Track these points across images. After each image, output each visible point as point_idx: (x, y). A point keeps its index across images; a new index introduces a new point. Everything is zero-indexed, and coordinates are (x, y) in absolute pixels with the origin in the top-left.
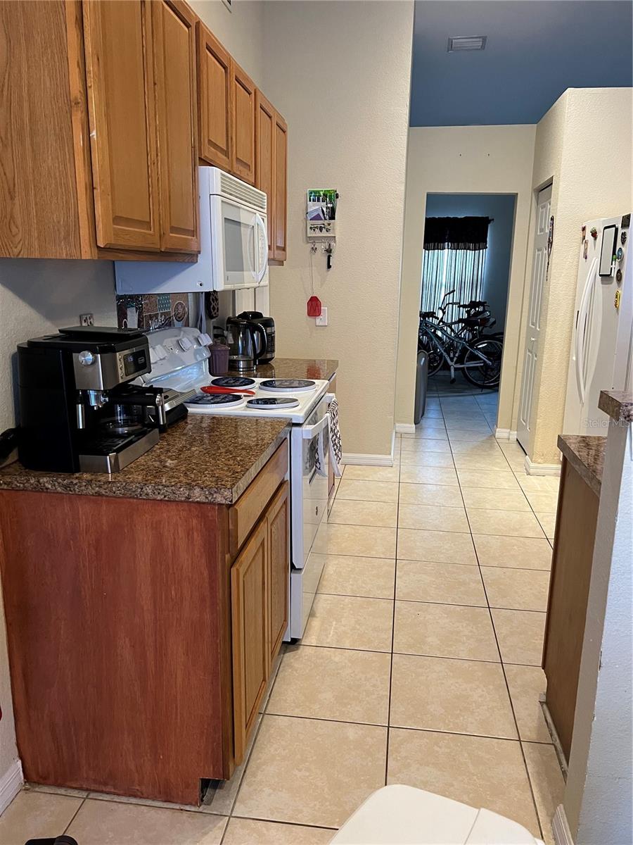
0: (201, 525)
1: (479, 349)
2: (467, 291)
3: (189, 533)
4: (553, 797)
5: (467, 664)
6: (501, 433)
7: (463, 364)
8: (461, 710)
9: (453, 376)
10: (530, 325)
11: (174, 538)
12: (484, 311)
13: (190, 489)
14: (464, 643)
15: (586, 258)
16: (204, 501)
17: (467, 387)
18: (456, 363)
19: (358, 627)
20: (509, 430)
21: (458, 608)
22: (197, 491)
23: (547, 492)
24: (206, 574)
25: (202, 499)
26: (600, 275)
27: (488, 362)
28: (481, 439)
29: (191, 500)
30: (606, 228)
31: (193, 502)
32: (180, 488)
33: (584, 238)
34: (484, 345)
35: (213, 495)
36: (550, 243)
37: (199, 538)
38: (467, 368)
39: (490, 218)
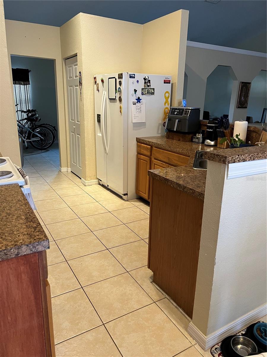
0: (27, 269)
1: (36, 132)
2: (24, 105)
3: (18, 277)
4: (180, 320)
5: (116, 278)
6: (64, 169)
7: (30, 139)
8: (127, 300)
9: (26, 145)
10: (71, 120)
11: (7, 284)
12: (35, 114)
13: (18, 248)
14: (108, 270)
15: (99, 91)
16: (30, 253)
17: (33, 150)
18: (27, 139)
19: (58, 281)
20: (67, 168)
21: (96, 254)
22: (24, 248)
23: (96, 192)
24: (32, 297)
25: (29, 252)
26: (109, 99)
27: (42, 138)
28: (56, 174)
29: (19, 255)
30: (109, 78)
31: (21, 256)
32: (11, 250)
33: (96, 82)
34: (39, 130)
35: (36, 247)
36: (81, 83)
37: (26, 277)
38: (33, 141)
39: (29, 70)
